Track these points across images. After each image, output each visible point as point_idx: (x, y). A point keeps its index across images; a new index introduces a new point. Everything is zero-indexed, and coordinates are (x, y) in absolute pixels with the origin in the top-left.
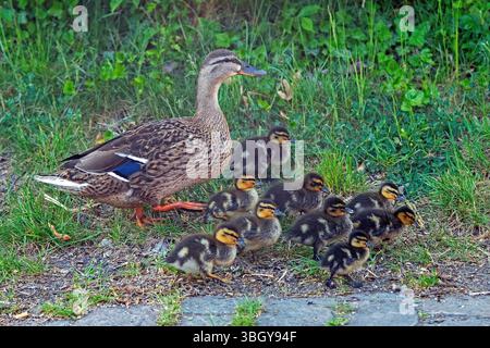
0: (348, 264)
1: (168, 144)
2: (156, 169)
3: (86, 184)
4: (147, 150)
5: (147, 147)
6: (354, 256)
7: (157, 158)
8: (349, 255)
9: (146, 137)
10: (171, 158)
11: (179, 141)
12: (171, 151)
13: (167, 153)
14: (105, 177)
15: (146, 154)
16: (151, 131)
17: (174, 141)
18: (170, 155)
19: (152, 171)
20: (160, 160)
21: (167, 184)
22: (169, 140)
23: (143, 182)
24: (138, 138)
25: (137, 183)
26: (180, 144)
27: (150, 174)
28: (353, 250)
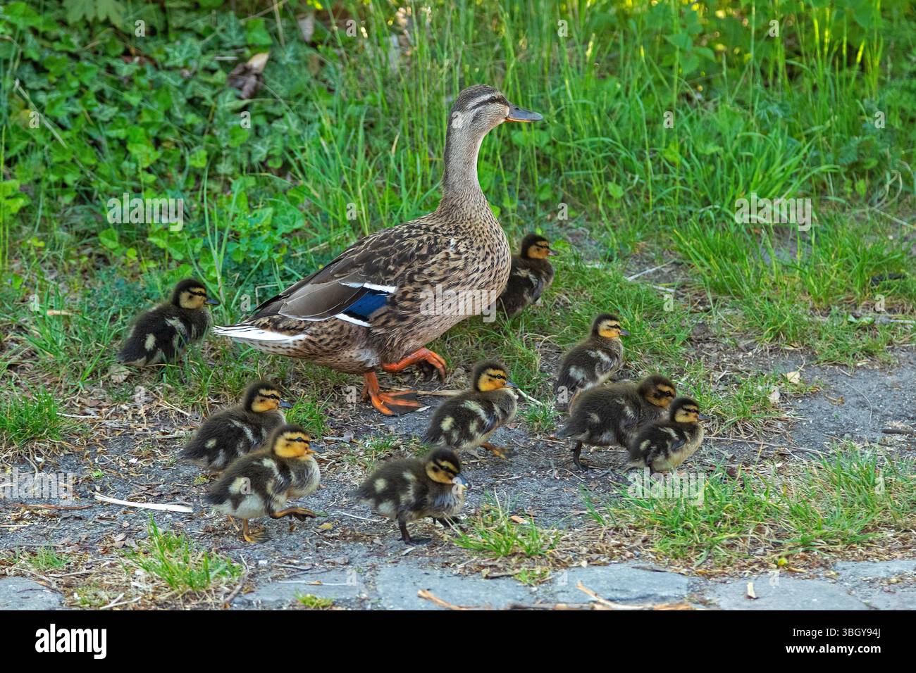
0: (674, 451)
1: (423, 258)
2: (412, 300)
3: (302, 337)
4: (392, 273)
5: (391, 267)
6: (682, 437)
7: (411, 281)
8: (674, 435)
9: (385, 253)
10: (433, 279)
11: (438, 251)
12: (431, 269)
13: (426, 272)
14: (331, 323)
15: (392, 278)
16: (391, 242)
17: (431, 252)
18: (431, 275)
19: (405, 304)
20: (416, 285)
21: (429, 321)
22: (424, 251)
23: (392, 323)
24: (373, 256)
25: (383, 325)
26: (441, 255)
27: (402, 308)
28: (680, 428)
